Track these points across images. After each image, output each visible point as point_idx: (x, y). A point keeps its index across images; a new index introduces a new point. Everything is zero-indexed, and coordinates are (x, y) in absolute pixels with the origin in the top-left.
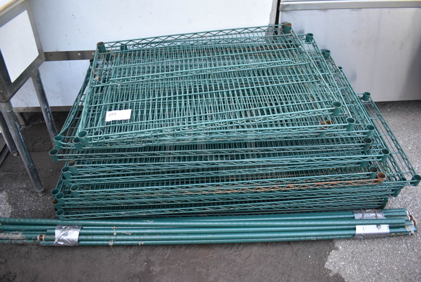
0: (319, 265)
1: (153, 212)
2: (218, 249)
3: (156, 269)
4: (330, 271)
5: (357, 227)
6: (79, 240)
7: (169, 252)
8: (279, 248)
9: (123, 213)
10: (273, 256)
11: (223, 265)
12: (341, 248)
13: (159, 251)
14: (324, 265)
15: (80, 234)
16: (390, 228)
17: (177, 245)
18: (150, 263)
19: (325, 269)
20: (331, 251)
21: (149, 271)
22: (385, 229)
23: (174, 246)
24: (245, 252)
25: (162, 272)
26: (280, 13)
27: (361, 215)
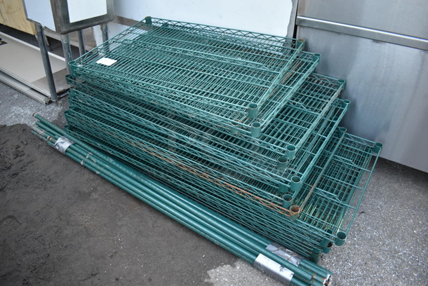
0: (205, 267)
1: (116, 153)
2: (144, 208)
3: (95, 196)
4: (209, 277)
5: (260, 255)
6: (66, 151)
7: (113, 190)
8: (188, 235)
9: (99, 145)
10: (177, 237)
11: (136, 220)
12: (238, 268)
13: (107, 186)
14: (209, 270)
15: (69, 147)
16: (294, 277)
17: (122, 189)
18: (95, 190)
19: (206, 273)
20: (226, 264)
21: (89, 194)
22: (288, 274)
23: (120, 189)
24: (161, 221)
25: (96, 200)
26: (298, 28)
27: (276, 249)
